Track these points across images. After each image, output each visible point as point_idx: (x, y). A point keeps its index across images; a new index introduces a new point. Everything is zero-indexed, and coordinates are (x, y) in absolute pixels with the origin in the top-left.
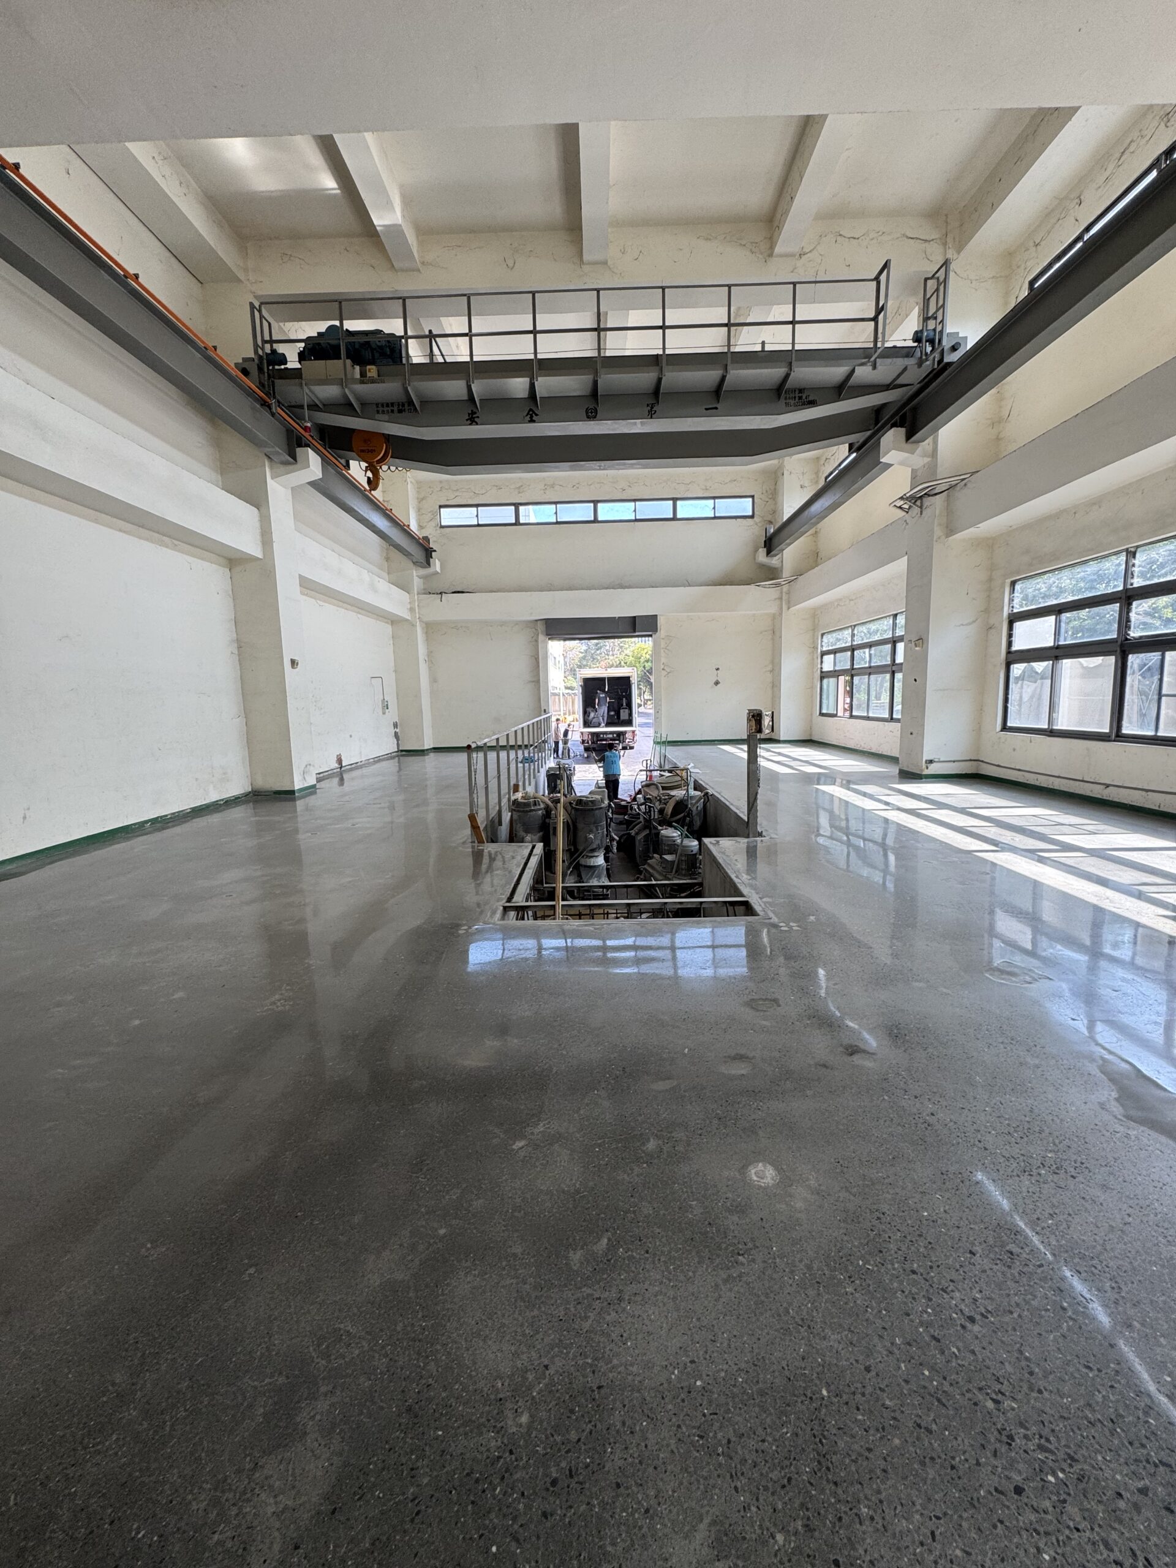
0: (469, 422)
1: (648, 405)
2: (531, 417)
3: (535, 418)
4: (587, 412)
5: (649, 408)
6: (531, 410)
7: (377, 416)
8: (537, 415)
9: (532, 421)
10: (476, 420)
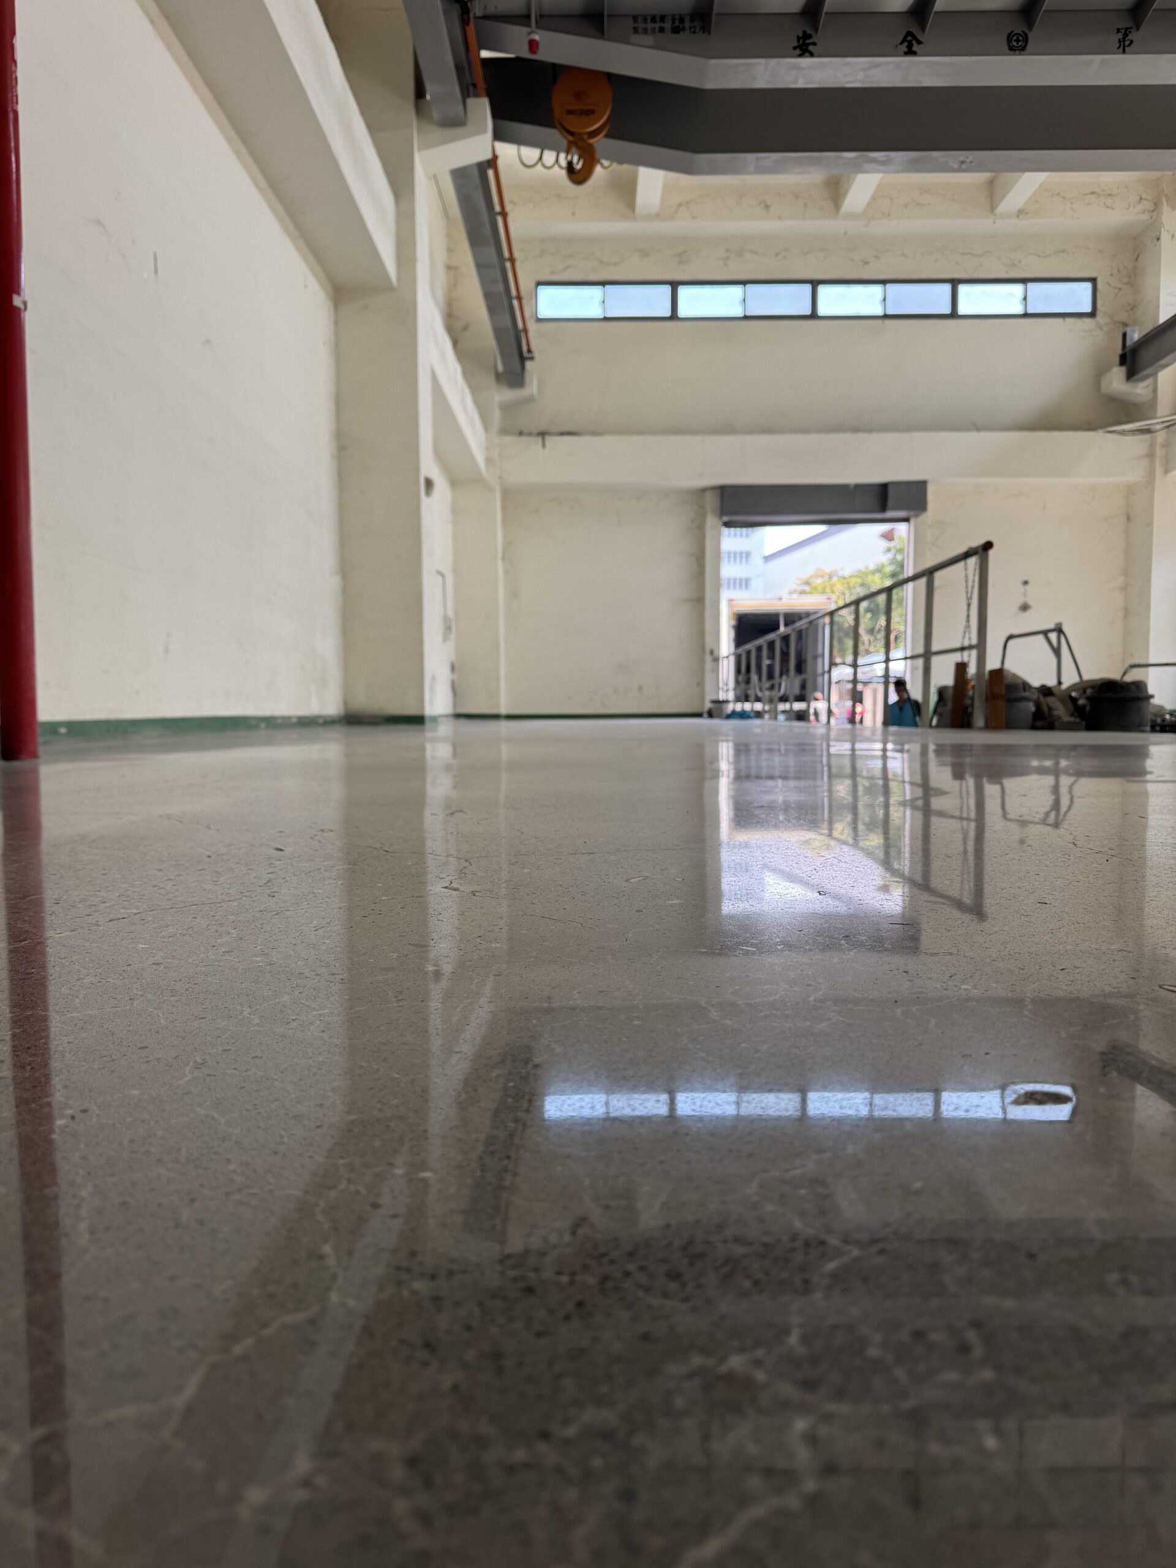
0: (798, 52)
1: (1118, 31)
2: (910, 46)
3: (916, 47)
4: (1009, 40)
5: (1120, 36)
6: (909, 33)
7: (635, 38)
8: (919, 42)
9: (910, 52)
10: (811, 48)
